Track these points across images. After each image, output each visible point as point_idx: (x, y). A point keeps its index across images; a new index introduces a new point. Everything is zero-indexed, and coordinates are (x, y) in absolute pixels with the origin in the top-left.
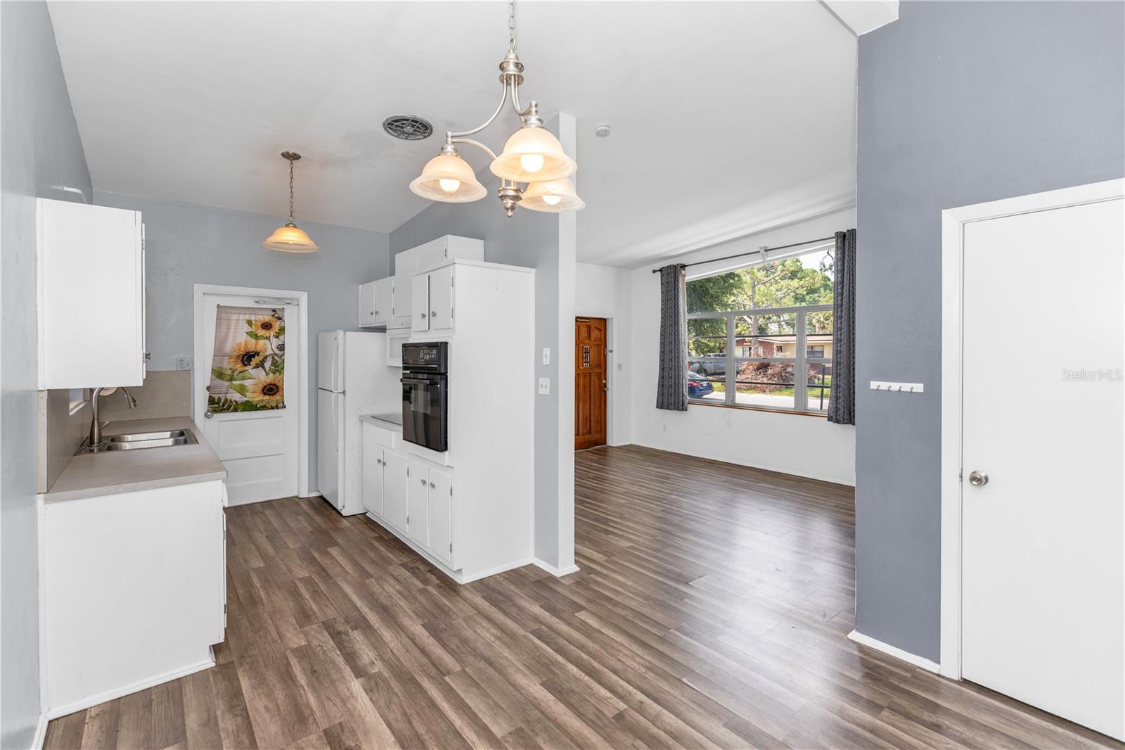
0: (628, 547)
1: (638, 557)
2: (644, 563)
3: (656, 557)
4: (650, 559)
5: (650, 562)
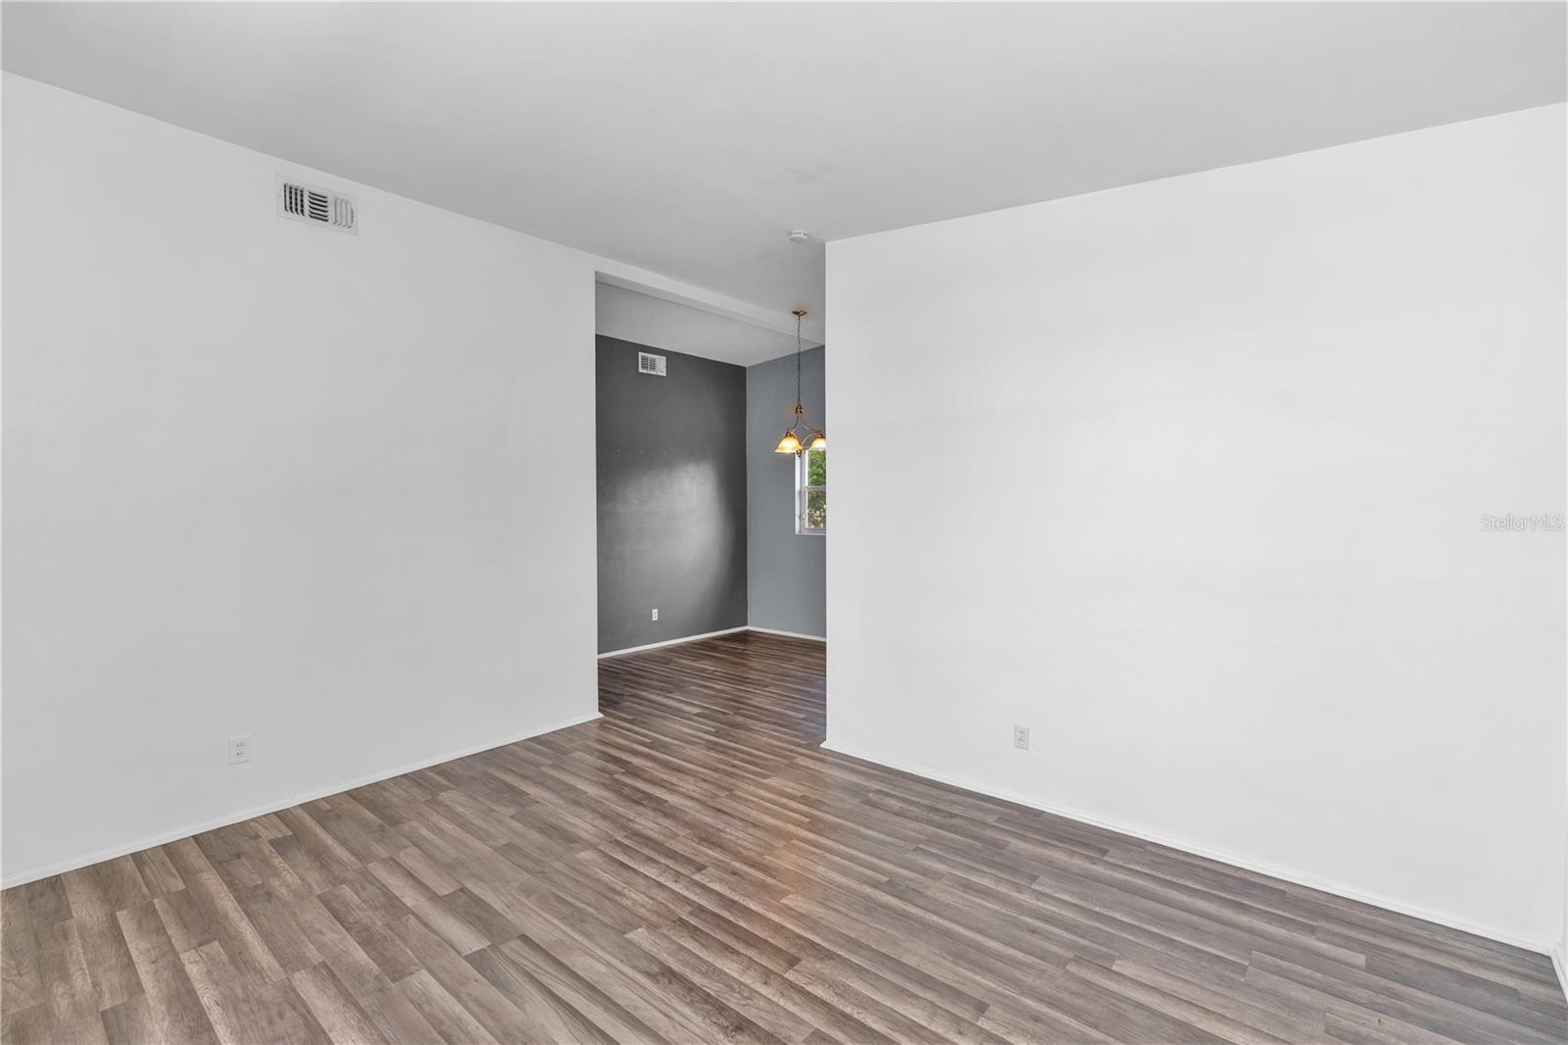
0: (769, 777)
1: (756, 764)
2: (751, 759)
3: (734, 766)
4: (741, 764)
5: (742, 760)
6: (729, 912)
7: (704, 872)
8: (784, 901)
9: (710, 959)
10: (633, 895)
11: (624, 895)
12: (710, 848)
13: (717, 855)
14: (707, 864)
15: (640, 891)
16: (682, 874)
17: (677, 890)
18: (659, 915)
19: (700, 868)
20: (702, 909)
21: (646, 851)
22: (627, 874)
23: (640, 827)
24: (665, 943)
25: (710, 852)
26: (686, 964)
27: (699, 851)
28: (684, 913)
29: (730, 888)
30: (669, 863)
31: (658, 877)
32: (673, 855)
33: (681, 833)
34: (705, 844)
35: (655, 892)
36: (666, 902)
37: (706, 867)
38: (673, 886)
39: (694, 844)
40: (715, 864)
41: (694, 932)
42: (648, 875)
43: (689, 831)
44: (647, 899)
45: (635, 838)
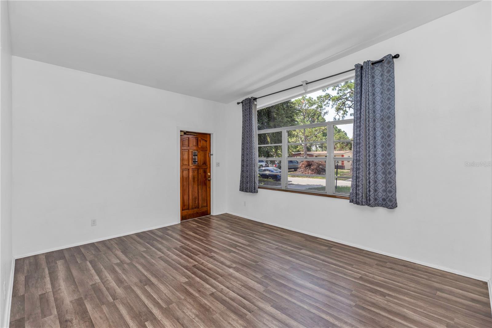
6: (206, 278)
7: (211, 293)
8: (187, 280)
9: (215, 267)
10: (238, 285)
11: (241, 285)
12: (206, 304)
13: (204, 300)
14: (209, 296)
15: (235, 286)
16: (220, 292)
17: (222, 286)
18: (228, 278)
19: (212, 294)
20: (215, 279)
21: (235, 305)
22: (240, 293)
23: (240, 321)
24: (226, 271)
25: (206, 302)
26: (221, 267)
27: (211, 303)
28: (221, 278)
29: (203, 285)
30: (225, 298)
31: (229, 291)
32: (223, 302)
33: (218, 315)
34: (207, 307)
35: (230, 286)
36: (226, 282)
37: (209, 295)
38: (223, 287)
39: (213, 307)
40: (206, 295)
41: (218, 273)
42: (233, 293)
43: (214, 317)
44: (233, 283)
45: (241, 314)
